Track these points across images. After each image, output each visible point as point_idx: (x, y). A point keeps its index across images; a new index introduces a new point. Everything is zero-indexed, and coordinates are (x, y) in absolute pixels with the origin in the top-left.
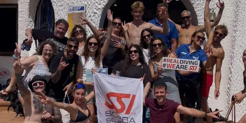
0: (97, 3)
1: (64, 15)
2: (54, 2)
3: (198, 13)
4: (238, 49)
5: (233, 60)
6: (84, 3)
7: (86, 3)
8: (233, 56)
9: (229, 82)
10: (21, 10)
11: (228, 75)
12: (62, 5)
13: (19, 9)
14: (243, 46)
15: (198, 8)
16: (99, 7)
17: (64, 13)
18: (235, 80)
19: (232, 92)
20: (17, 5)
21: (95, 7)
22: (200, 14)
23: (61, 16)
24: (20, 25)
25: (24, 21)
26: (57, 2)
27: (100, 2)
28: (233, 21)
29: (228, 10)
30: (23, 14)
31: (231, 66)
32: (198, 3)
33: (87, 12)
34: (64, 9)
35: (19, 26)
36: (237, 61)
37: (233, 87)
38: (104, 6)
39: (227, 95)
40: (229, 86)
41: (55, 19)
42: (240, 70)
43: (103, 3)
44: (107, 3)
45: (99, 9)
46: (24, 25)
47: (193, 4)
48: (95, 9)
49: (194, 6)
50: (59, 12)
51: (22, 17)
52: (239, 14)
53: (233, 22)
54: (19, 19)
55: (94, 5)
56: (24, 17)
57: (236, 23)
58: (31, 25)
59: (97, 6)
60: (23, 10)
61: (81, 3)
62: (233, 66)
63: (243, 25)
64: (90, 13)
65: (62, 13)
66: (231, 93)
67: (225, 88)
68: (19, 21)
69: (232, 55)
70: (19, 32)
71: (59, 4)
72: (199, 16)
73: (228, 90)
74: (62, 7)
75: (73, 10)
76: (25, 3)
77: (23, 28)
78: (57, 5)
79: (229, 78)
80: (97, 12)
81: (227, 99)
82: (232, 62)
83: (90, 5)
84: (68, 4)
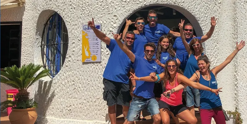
0: (112, 22)
1: (78, 33)
2: (67, 22)
3: (203, 28)
4: (240, 59)
5: (237, 68)
6: (99, 22)
7: (101, 22)
8: (237, 65)
9: (235, 89)
10: (25, 27)
11: (233, 82)
12: (76, 25)
13: (23, 27)
14: (244, 56)
15: (203, 23)
16: (115, 25)
17: (78, 32)
18: (241, 86)
19: (239, 97)
20: (21, 22)
21: (111, 26)
22: (205, 29)
23: (75, 34)
24: (23, 41)
25: (29, 38)
26: (70, 22)
27: (115, 21)
28: (233, 33)
29: (227, 25)
30: (27, 31)
31: (235, 74)
32: (202, 19)
33: (103, 30)
34: (78, 28)
35: (22, 43)
36: (241, 69)
37: (240, 93)
38: (119, 25)
39: (235, 100)
40: (236, 92)
41: (69, 37)
42: (244, 77)
43: (118, 22)
44: (122, 22)
45: (115, 27)
46: (28, 42)
47: (199, 20)
48: (111, 27)
49: (199, 22)
50: (73, 31)
51: (26, 34)
52: (238, 28)
53: (233, 35)
54: (23, 36)
55: (110, 24)
56: (28, 34)
57: (236, 36)
58: (37, 43)
59: (112, 25)
60: (27, 27)
61: (96, 23)
62: (238, 74)
63: (242, 37)
64: (106, 31)
65: (76, 32)
66: (239, 99)
67: (232, 94)
68: (23, 38)
69: (236, 63)
70: (23, 48)
71: (73, 23)
72: (204, 31)
73: (236, 96)
74: (76, 26)
75: (88, 29)
76: (29, 21)
77: (27, 45)
78: (70, 25)
79: (236, 85)
80: (113, 30)
81: (235, 104)
82: (237, 70)
83: (105, 24)
84: (83, 23)
